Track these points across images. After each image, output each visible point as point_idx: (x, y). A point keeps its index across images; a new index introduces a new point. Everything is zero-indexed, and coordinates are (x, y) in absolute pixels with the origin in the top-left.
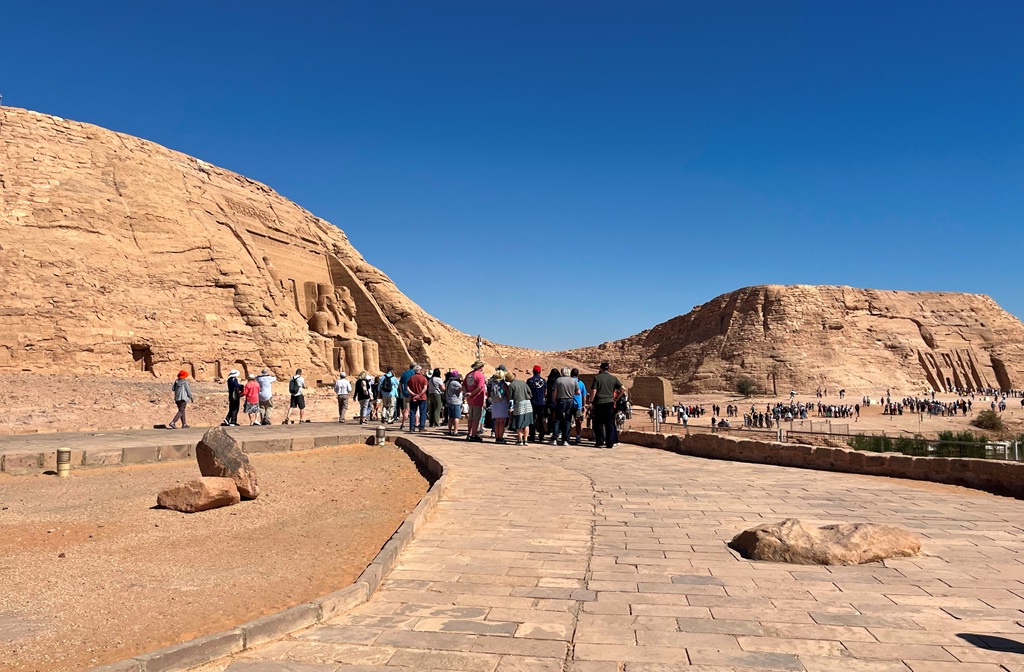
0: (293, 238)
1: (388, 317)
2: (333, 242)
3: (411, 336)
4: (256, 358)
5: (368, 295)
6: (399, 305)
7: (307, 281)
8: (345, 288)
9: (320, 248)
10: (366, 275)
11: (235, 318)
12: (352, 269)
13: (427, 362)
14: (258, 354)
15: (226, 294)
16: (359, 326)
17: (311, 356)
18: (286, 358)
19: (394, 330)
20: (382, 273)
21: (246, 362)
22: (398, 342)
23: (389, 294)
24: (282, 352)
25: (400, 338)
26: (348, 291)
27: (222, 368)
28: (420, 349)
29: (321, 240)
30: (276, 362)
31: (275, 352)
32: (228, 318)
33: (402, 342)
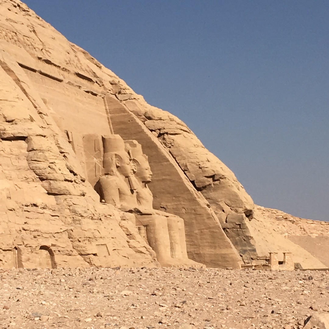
0: (66, 73)
1: (193, 182)
2: (111, 79)
3: (227, 208)
4: (64, 243)
5: (165, 151)
6: (207, 165)
7: (86, 133)
8: (135, 142)
9: (95, 88)
10: (158, 124)
11: (33, 184)
12: (138, 115)
13: (251, 245)
14: (65, 236)
15: (16, 151)
16: (154, 196)
17: (126, 238)
18: (101, 241)
19: (202, 201)
20: (179, 121)
21: (53, 248)
22: (210, 217)
23: (193, 149)
24: (96, 233)
25: (211, 211)
26: (139, 146)
27: (24, 257)
28: (241, 226)
29: (96, 76)
30: (91, 248)
31: (88, 234)
32: (24, 185)
33: (216, 217)
